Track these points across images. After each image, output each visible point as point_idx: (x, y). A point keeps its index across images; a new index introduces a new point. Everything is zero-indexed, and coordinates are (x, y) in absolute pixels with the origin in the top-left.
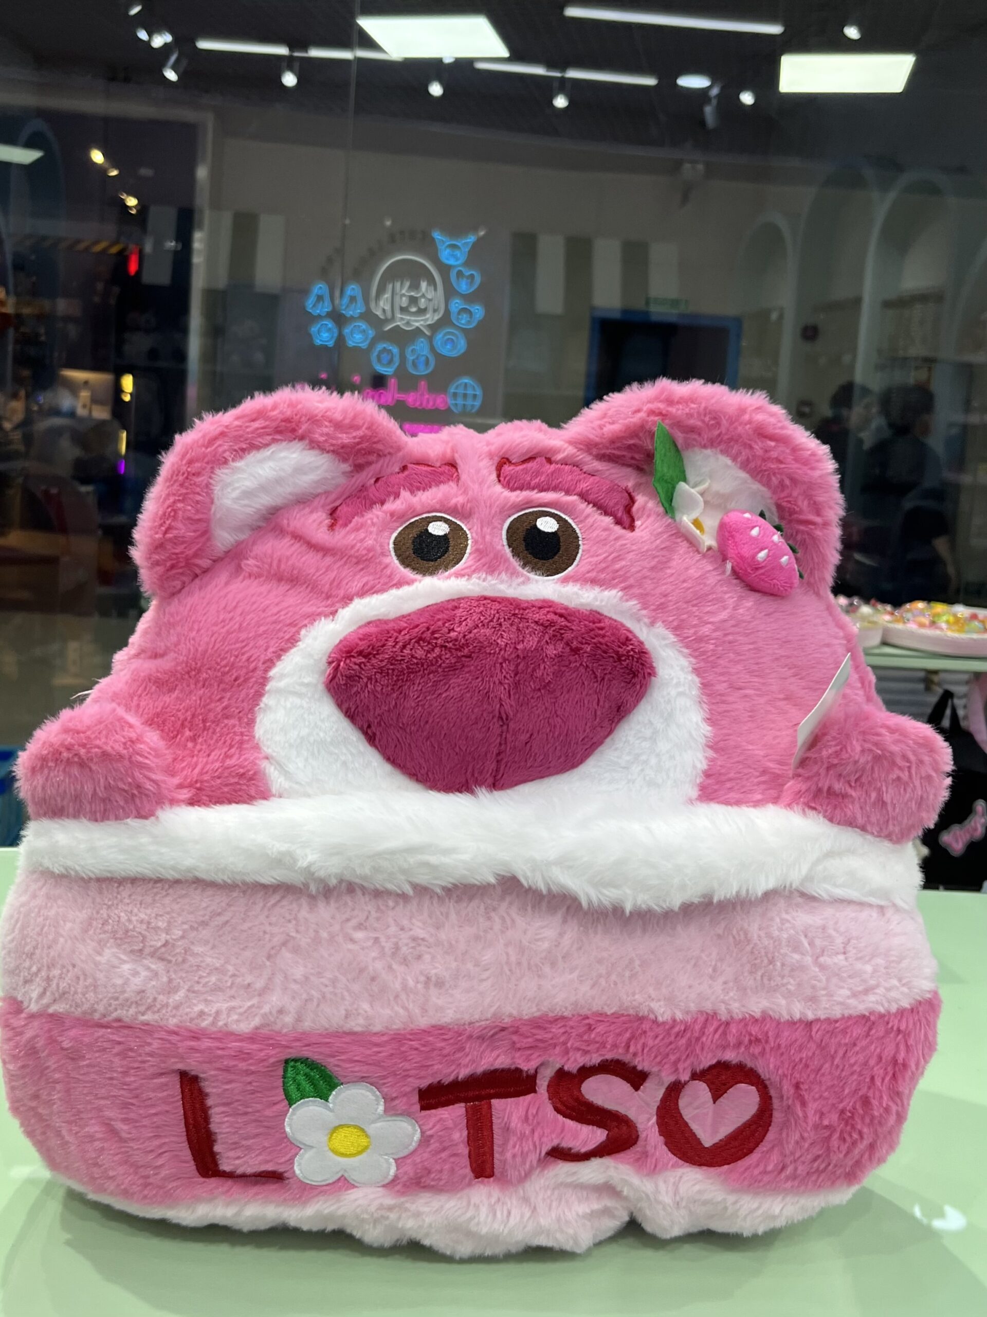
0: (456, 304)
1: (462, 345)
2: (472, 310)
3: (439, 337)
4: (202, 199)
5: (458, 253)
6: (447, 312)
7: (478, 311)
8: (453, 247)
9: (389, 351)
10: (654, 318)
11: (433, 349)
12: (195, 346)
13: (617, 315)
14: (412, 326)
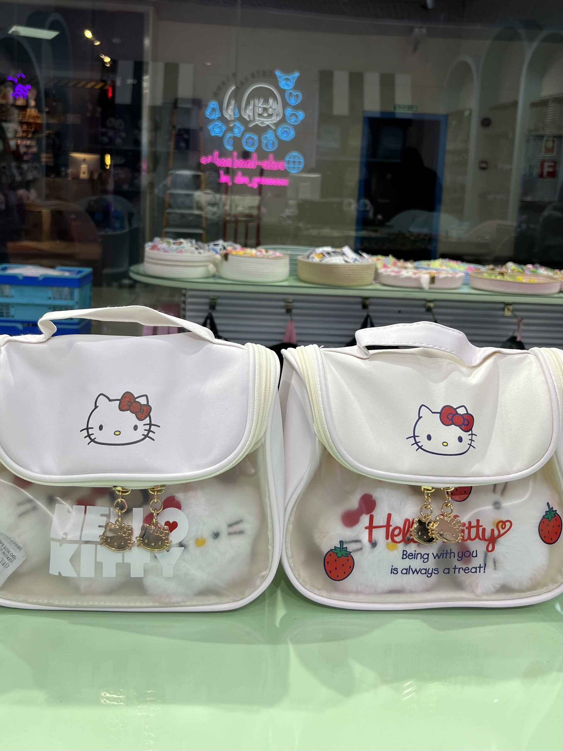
0: (289, 111)
1: (292, 134)
2: (297, 114)
3: (280, 130)
4: (148, 57)
5: (289, 83)
6: (284, 116)
7: (301, 115)
8: (287, 79)
9: (252, 139)
10: (398, 116)
11: (276, 136)
12: (145, 137)
13: (378, 115)
14: (265, 124)
